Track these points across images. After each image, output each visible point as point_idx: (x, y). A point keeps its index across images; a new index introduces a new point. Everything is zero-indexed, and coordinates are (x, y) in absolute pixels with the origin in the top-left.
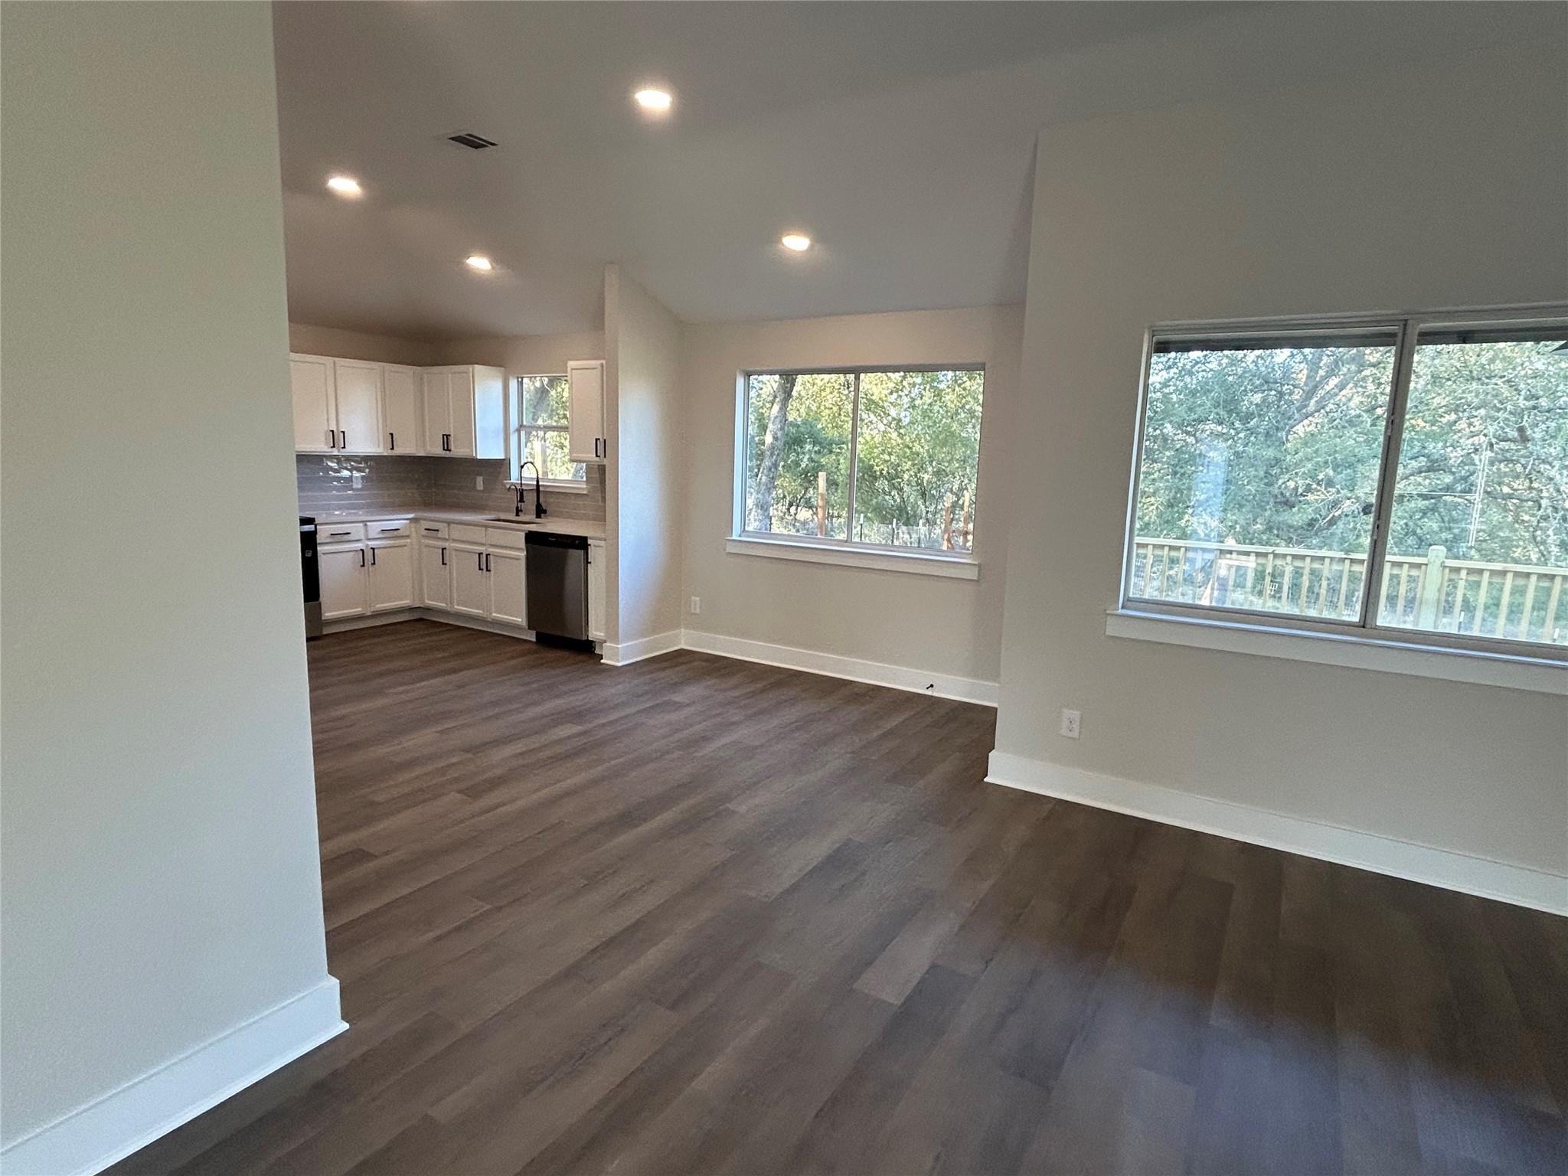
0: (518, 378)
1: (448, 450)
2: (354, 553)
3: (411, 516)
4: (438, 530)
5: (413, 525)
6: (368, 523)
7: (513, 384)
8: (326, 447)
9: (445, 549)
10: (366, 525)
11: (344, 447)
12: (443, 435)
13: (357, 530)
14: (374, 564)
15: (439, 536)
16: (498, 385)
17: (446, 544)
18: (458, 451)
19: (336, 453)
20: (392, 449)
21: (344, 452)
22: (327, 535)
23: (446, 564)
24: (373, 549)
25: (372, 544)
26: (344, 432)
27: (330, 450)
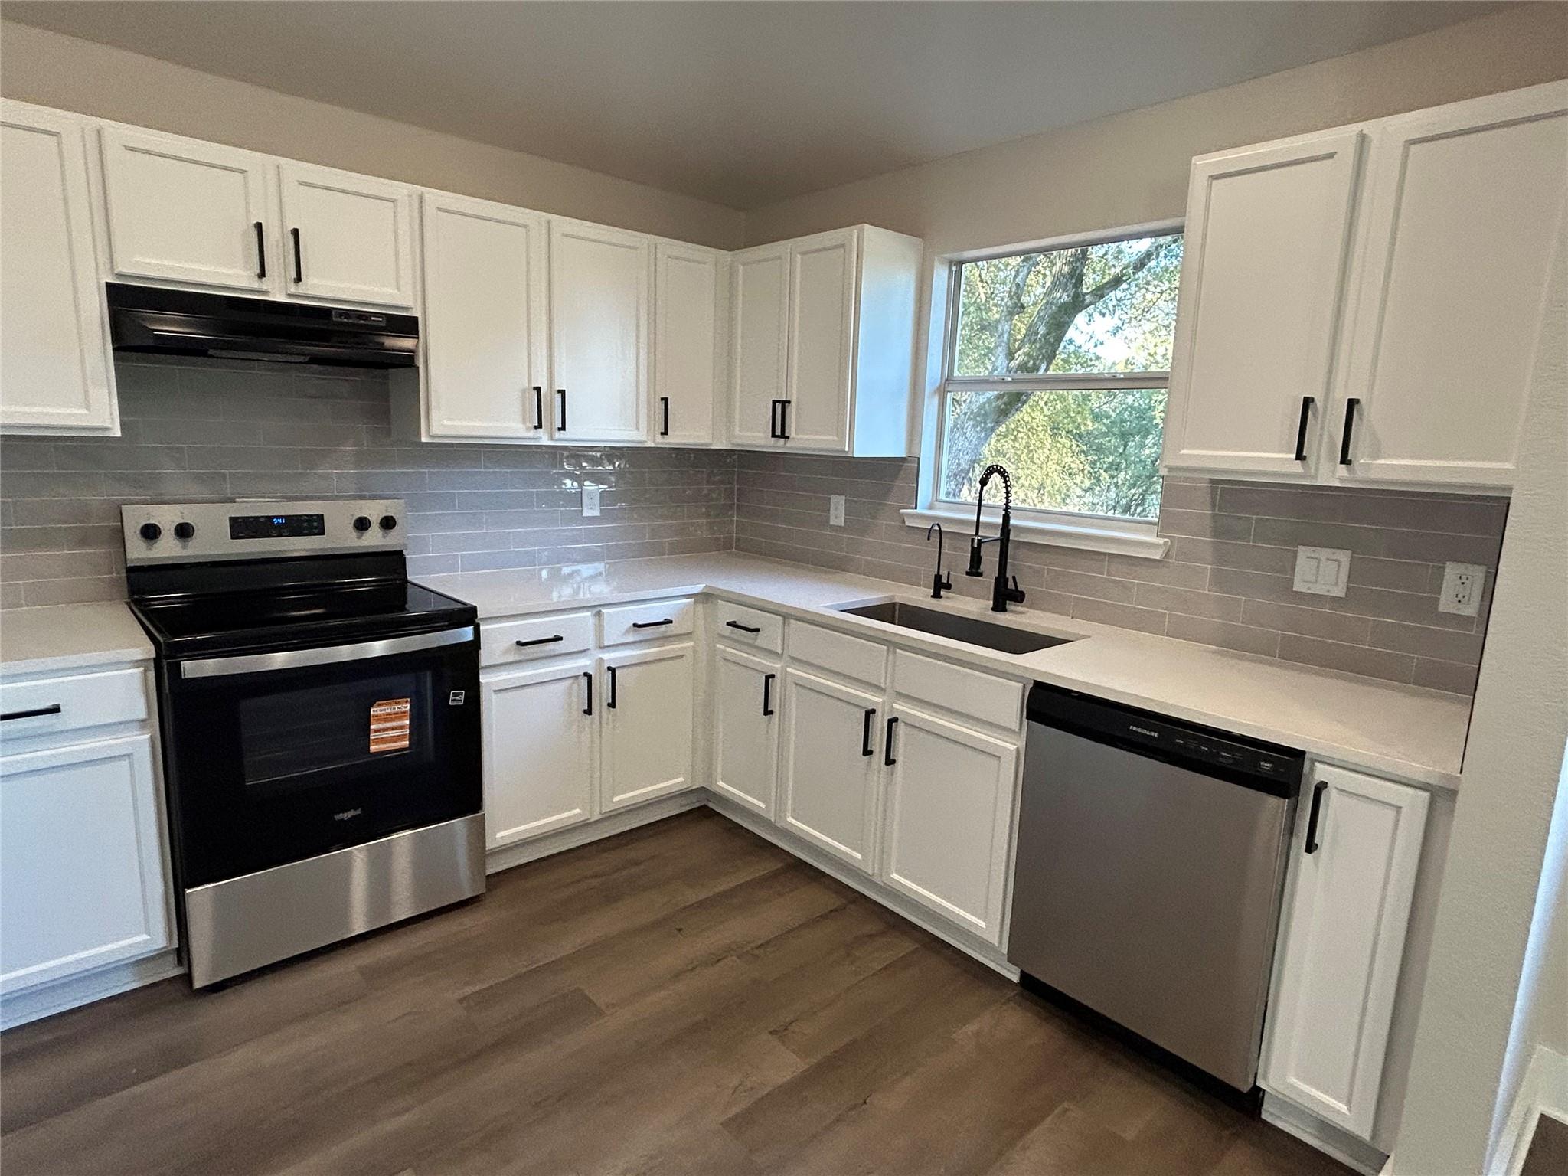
0: (951, 263)
1: (783, 436)
2: (570, 681)
3: (698, 588)
4: (757, 630)
5: (700, 608)
6: (605, 611)
7: (941, 277)
8: (520, 426)
9: (773, 676)
10: (599, 614)
11: (563, 428)
12: (774, 402)
13: (578, 628)
14: (612, 705)
15: (758, 643)
16: (905, 280)
17: (775, 666)
18: (804, 438)
19: (545, 441)
20: (665, 433)
21: (562, 439)
22: (506, 645)
23: (771, 713)
24: (612, 670)
25: (610, 657)
26: (562, 392)
27: (532, 433)
